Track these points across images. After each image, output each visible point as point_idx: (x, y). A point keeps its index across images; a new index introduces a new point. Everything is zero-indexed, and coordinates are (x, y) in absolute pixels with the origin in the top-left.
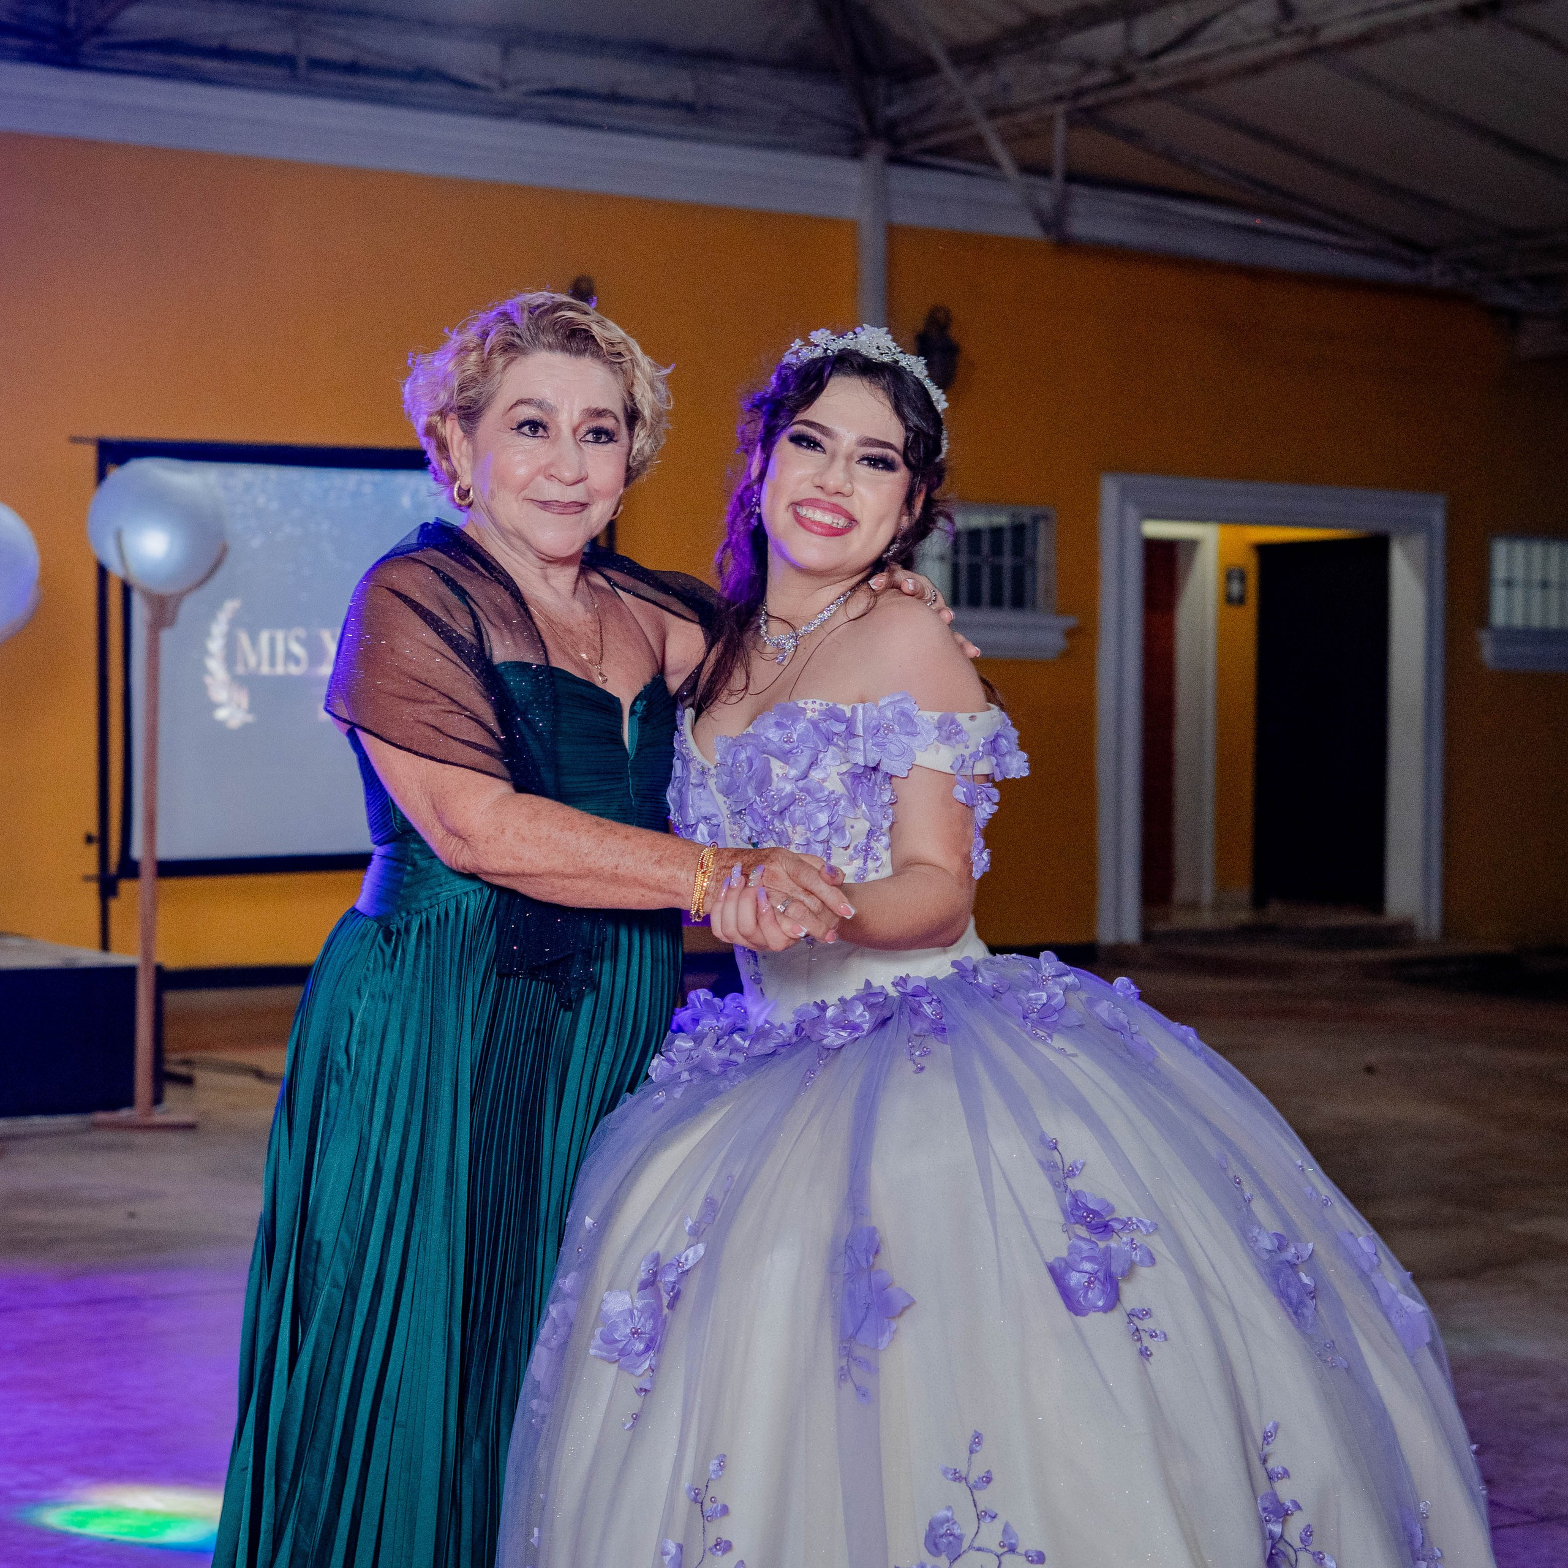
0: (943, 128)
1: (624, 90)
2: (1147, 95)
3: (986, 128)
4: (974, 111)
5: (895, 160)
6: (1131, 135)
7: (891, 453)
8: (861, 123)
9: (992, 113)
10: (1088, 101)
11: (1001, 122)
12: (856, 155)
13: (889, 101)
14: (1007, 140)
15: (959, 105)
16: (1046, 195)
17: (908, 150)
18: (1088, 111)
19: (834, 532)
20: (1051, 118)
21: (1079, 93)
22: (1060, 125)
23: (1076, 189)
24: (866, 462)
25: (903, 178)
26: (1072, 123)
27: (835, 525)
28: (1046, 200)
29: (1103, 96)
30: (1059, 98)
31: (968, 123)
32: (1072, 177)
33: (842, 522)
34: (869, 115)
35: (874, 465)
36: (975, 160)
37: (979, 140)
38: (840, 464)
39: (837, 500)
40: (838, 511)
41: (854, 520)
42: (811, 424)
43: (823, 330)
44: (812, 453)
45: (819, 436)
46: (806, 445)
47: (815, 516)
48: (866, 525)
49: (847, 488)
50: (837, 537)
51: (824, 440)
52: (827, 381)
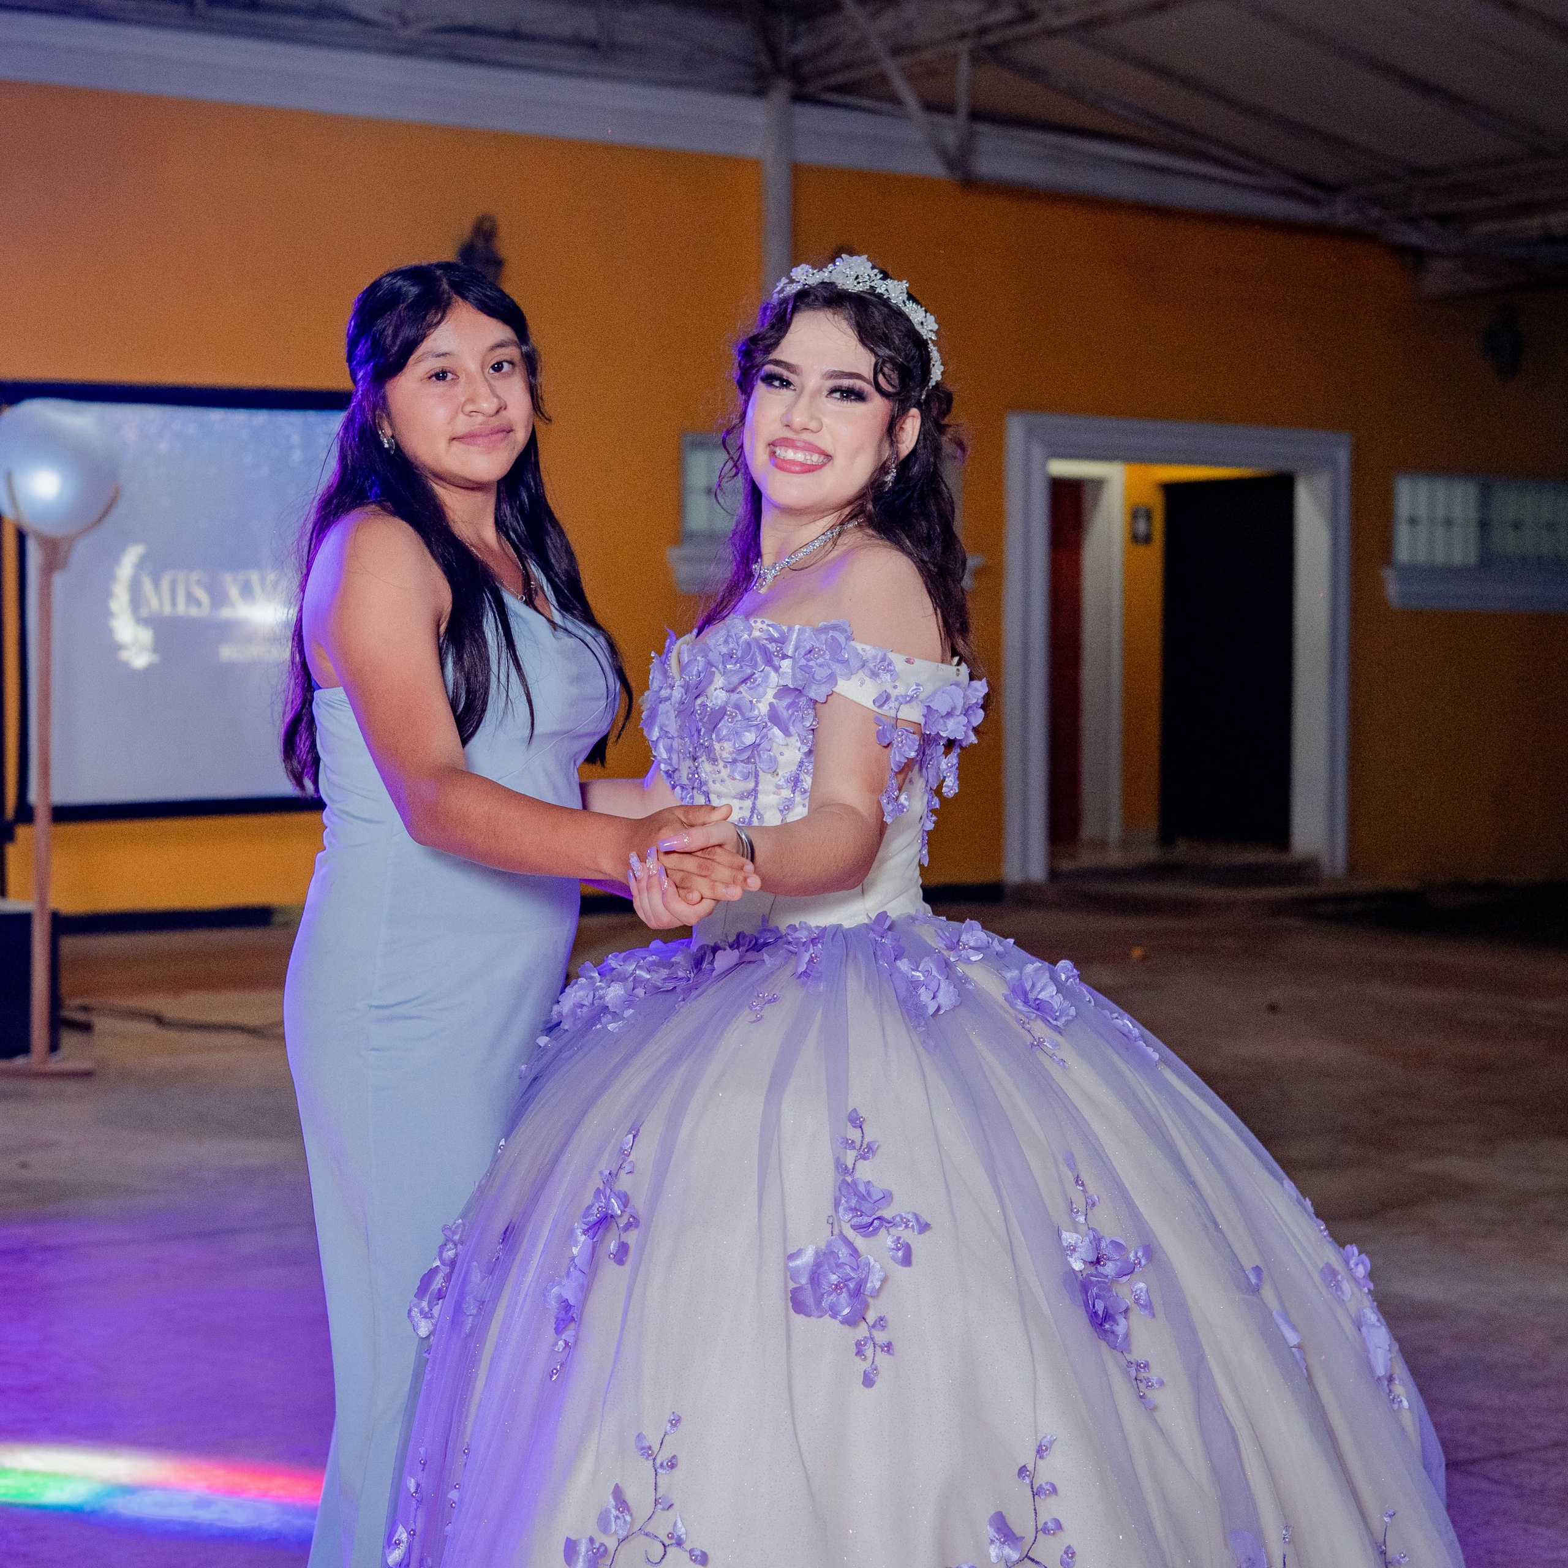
0: (847, 66)
1: (525, 28)
2: (1052, 33)
3: (892, 67)
4: (877, 47)
5: (799, 98)
6: (1036, 73)
7: (861, 384)
8: (764, 60)
9: (897, 51)
10: (992, 39)
11: (904, 60)
12: (760, 93)
13: (794, 38)
14: (911, 78)
15: (862, 44)
16: (951, 131)
17: (813, 88)
18: (993, 49)
19: (808, 469)
20: (955, 57)
21: (983, 31)
22: (964, 65)
23: (983, 128)
24: (838, 395)
25: (809, 117)
26: (976, 59)
27: (809, 462)
28: (951, 141)
29: (1010, 33)
30: (962, 36)
31: (872, 61)
32: (976, 115)
33: (816, 458)
34: (773, 51)
35: (846, 396)
36: (880, 98)
37: (883, 79)
38: (804, 401)
39: (806, 436)
40: (811, 448)
41: (829, 457)
42: (777, 363)
43: (803, 265)
44: (784, 391)
45: (785, 374)
46: (777, 383)
47: (790, 454)
48: (840, 461)
49: (813, 425)
50: (811, 474)
51: (792, 377)
52: (791, 319)
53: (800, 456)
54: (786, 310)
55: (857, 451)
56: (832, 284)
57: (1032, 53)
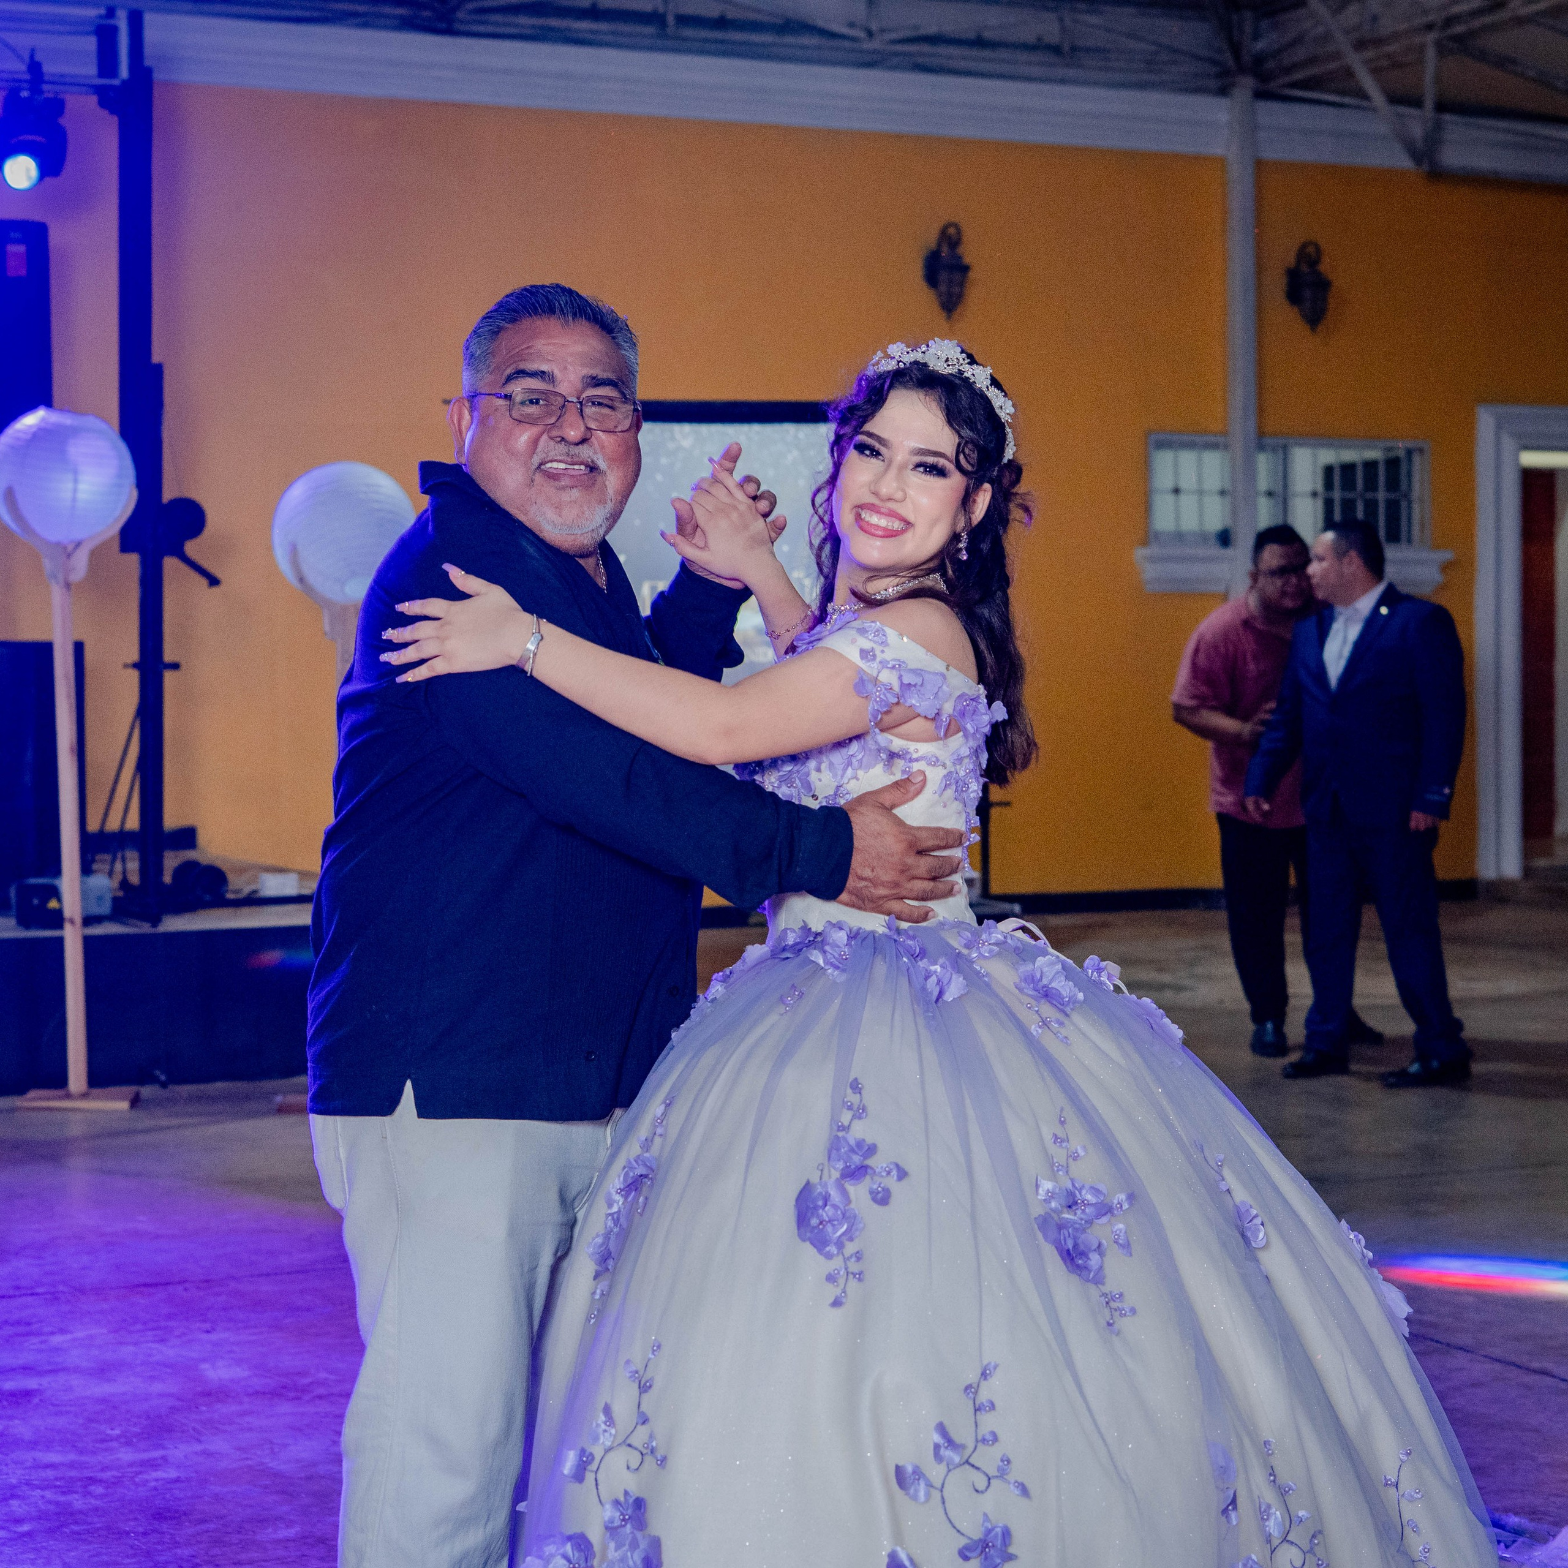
0: (1312, 60)
1: (987, 35)
2: (1520, 21)
3: (1356, 61)
4: (1343, 43)
5: (1261, 95)
6: (1503, 62)
7: (942, 462)
8: (1228, 58)
9: (1360, 45)
10: (1459, 29)
11: (1370, 54)
12: (1223, 91)
13: (1256, 37)
14: (1375, 71)
15: (1327, 37)
16: (1417, 124)
17: (1273, 86)
18: (1458, 39)
19: (890, 534)
20: (1422, 48)
21: (1449, 21)
22: (1431, 53)
23: (1447, 117)
24: (921, 469)
25: (1271, 113)
26: (1442, 49)
27: (890, 528)
28: (1417, 131)
29: (1476, 23)
30: (1430, 27)
31: (1337, 56)
32: (1441, 107)
33: (897, 525)
34: (1236, 50)
35: (930, 472)
36: (1342, 93)
37: (1349, 73)
38: (892, 473)
39: (891, 505)
40: (893, 514)
41: (908, 524)
42: (870, 435)
43: (899, 343)
44: (874, 460)
45: (877, 446)
46: (867, 452)
47: (875, 519)
48: (920, 528)
49: (899, 495)
50: (893, 539)
51: (883, 450)
52: (887, 395)
53: (883, 522)
54: (883, 385)
55: (935, 522)
56: (925, 365)
57: (1498, 43)
